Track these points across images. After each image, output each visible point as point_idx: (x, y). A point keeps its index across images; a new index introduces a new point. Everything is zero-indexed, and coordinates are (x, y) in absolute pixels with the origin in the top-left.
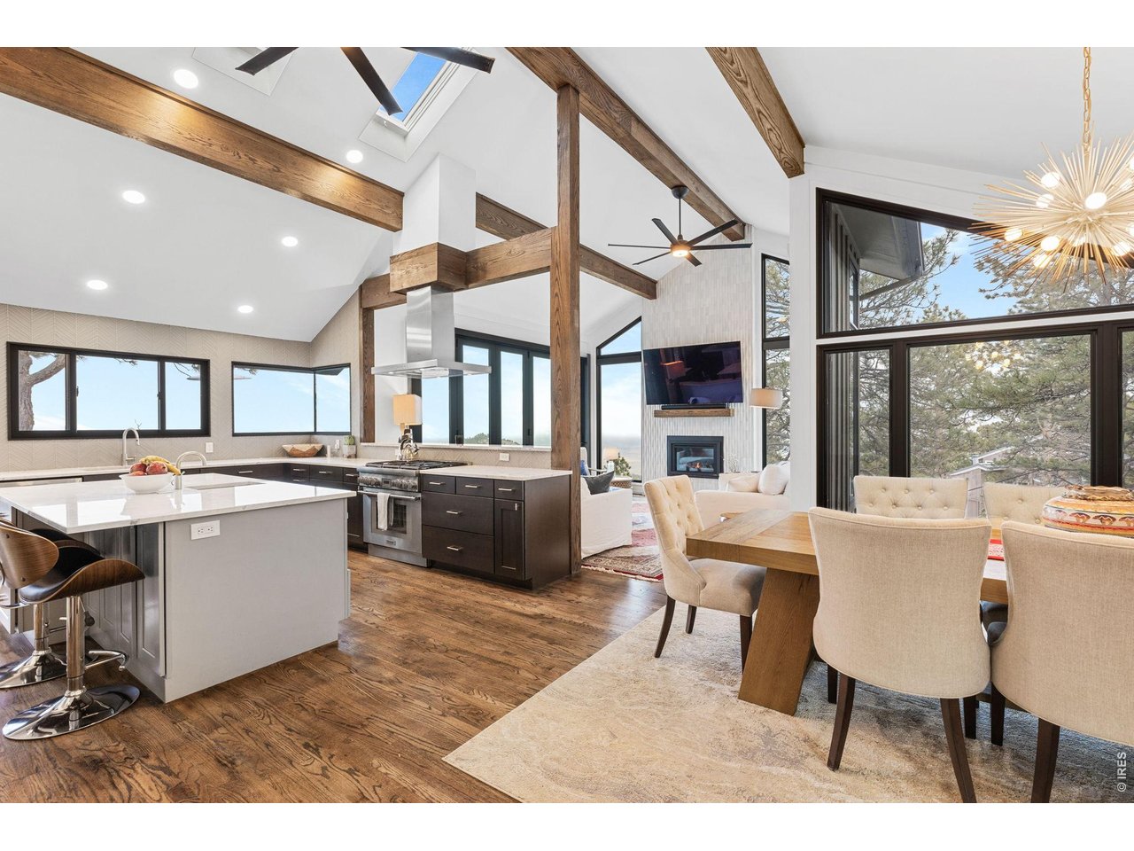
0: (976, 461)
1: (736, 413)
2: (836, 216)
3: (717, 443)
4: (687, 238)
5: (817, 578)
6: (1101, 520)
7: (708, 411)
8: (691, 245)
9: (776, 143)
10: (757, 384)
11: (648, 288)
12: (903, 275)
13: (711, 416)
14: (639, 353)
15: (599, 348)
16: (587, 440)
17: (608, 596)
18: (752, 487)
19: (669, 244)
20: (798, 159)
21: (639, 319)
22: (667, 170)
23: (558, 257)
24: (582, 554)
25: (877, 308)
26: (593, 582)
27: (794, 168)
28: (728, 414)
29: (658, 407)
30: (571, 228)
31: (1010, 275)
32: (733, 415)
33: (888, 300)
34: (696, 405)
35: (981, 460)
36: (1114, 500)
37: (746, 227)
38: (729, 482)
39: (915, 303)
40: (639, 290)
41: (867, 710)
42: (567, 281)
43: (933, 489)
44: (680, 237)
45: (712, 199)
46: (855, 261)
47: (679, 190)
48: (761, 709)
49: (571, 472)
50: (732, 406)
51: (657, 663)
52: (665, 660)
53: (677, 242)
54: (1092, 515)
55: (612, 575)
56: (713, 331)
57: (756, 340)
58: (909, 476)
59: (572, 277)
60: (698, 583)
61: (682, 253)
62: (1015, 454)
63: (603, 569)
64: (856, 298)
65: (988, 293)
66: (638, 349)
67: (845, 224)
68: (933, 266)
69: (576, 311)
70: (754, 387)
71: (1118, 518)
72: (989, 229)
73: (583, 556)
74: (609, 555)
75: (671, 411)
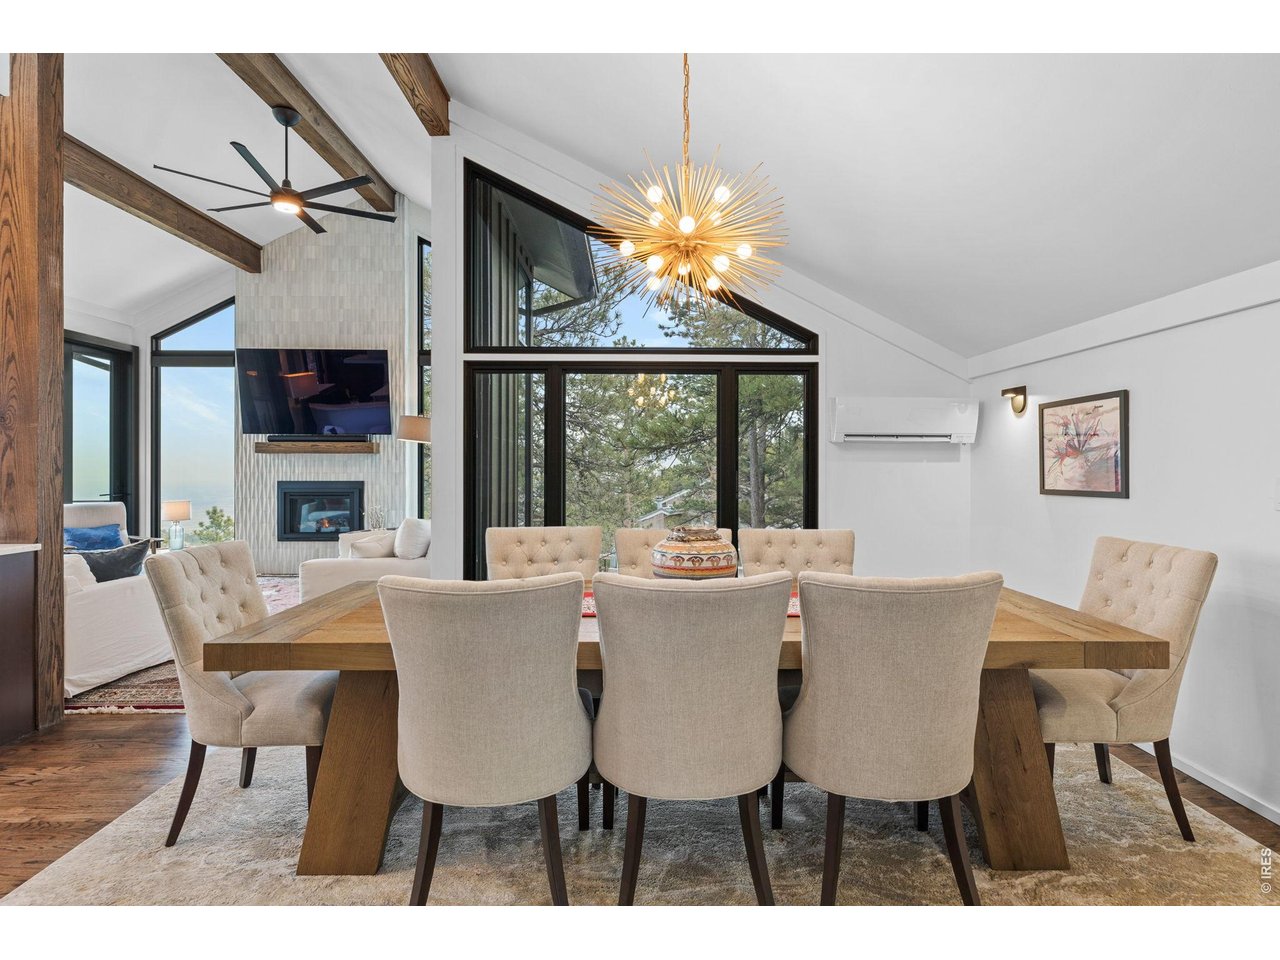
0: (660, 505)
1: (381, 449)
2: (500, 205)
3: (356, 490)
4: (298, 186)
5: (394, 673)
6: (693, 561)
7: (342, 445)
8: (302, 198)
9: (406, 79)
10: (411, 410)
11: (247, 255)
12: (577, 294)
13: (345, 452)
14: (231, 354)
15: (156, 339)
16: (130, 489)
17: (106, 757)
18: (385, 551)
19: (268, 190)
20: (438, 112)
21: (231, 301)
22: (262, 77)
23: (10, 154)
24: (67, 686)
25: (562, 330)
26: (84, 735)
27: (437, 125)
28: (371, 450)
29: (262, 438)
30: (42, 109)
31: (683, 314)
32: (378, 452)
33: (572, 323)
34: (335, 437)
35: (664, 505)
36: (704, 540)
37: (397, 197)
38: (352, 546)
39: (599, 331)
40: (227, 254)
41: (477, 833)
42: (32, 203)
43: (569, 539)
44: (286, 183)
45: (342, 143)
46: (527, 269)
47: (286, 114)
48: (330, 879)
49: (38, 547)
50: (376, 438)
51: (167, 856)
52: (184, 847)
53: (283, 191)
54: (686, 557)
55: (129, 717)
56: (349, 332)
57: (410, 350)
58: (564, 525)
59: (43, 195)
60: (240, 708)
61: (288, 208)
62: (690, 496)
63: (114, 709)
64: (529, 313)
65: (666, 330)
66: (231, 347)
67: (511, 218)
68: (615, 292)
69: (53, 259)
70: (407, 414)
71: (705, 558)
72: (610, 237)
73: (71, 690)
74: (135, 681)
75: (282, 444)
